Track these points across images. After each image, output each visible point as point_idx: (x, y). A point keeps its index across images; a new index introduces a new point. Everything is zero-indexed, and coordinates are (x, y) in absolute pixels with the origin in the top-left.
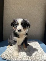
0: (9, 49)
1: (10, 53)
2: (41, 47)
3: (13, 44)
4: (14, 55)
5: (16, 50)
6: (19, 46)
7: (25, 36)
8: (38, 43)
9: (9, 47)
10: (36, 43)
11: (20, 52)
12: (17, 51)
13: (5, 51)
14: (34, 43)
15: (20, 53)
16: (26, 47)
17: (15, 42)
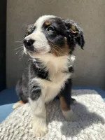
0: (20, 113)
1: (21, 124)
3: (30, 99)
4: (31, 130)
6: (48, 105)
7: (67, 76)
9: (19, 106)
10: (93, 96)
11: (50, 121)
12: (42, 120)
13: (8, 118)
14: (88, 95)
15: (49, 126)
16: (68, 108)
17: (37, 93)
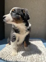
0: (8, 47)
2: (44, 47)
5: (14, 49)
8: (41, 42)
10: (39, 41)
